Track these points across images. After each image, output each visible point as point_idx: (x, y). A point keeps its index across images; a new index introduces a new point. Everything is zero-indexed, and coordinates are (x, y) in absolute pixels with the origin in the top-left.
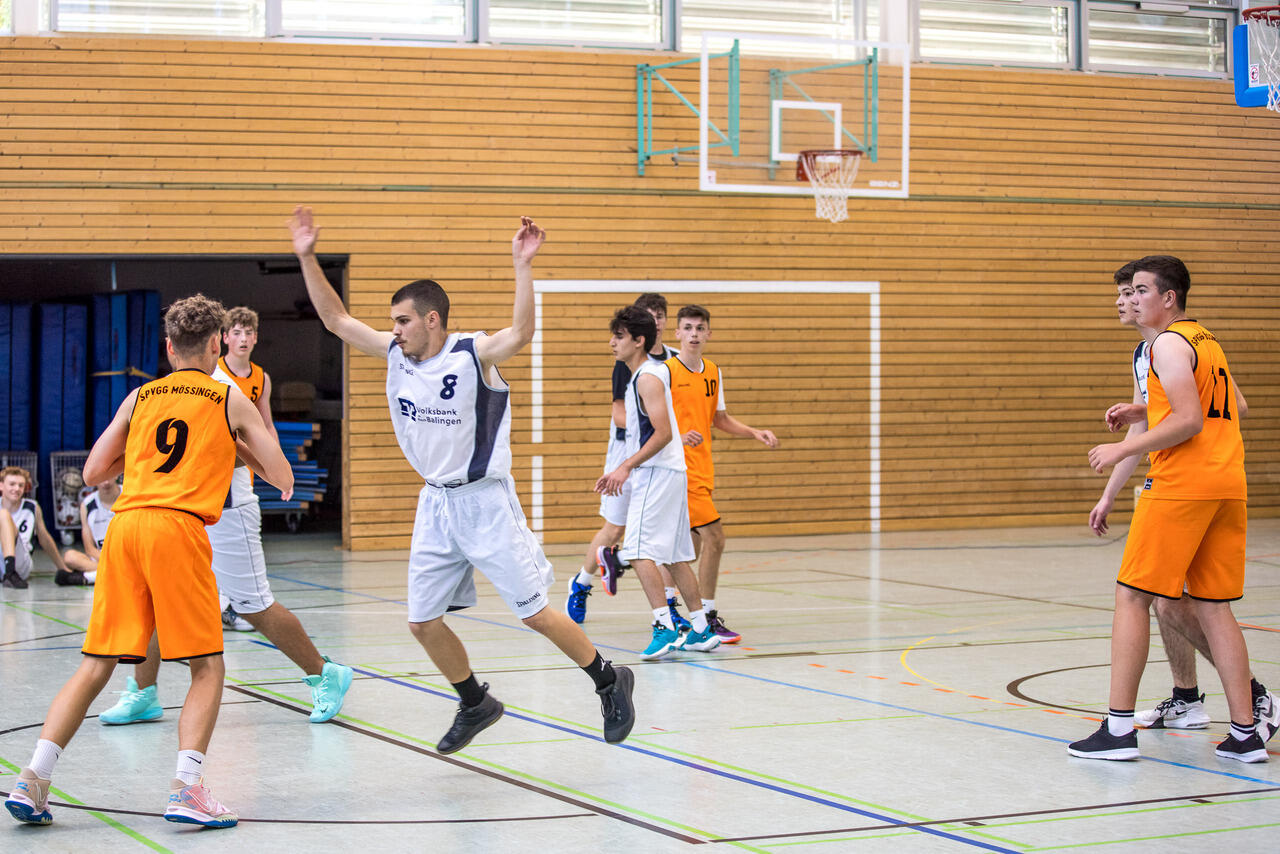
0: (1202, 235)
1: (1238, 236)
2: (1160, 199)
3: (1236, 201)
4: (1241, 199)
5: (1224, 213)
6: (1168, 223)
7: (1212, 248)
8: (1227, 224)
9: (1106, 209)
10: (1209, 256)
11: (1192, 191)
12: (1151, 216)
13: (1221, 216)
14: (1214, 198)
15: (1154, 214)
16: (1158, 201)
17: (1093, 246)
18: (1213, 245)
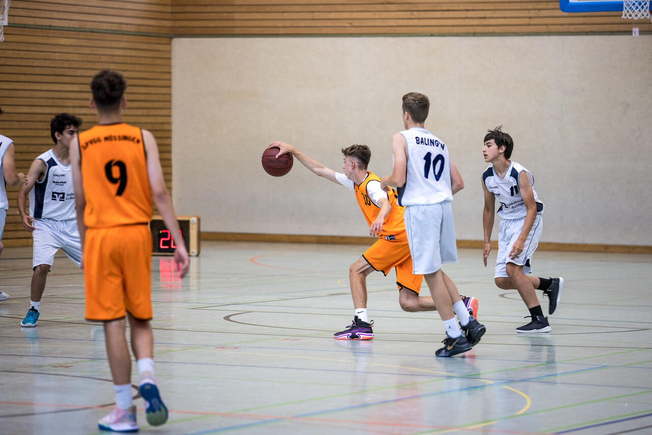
0: (71, 50)
1: (87, 51)
2: (52, 24)
3: (87, 27)
4: (90, 26)
5: (82, 35)
6: (55, 41)
7: (76, 59)
8: (83, 43)
9: (27, 31)
10: (75, 65)
11: (66, 19)
12: (48, 36)
13: (80, 37)
14: (76, 25)
15: (50, 35)
16: (50, 26)
17: (21, 57)
18: (76, 57)
